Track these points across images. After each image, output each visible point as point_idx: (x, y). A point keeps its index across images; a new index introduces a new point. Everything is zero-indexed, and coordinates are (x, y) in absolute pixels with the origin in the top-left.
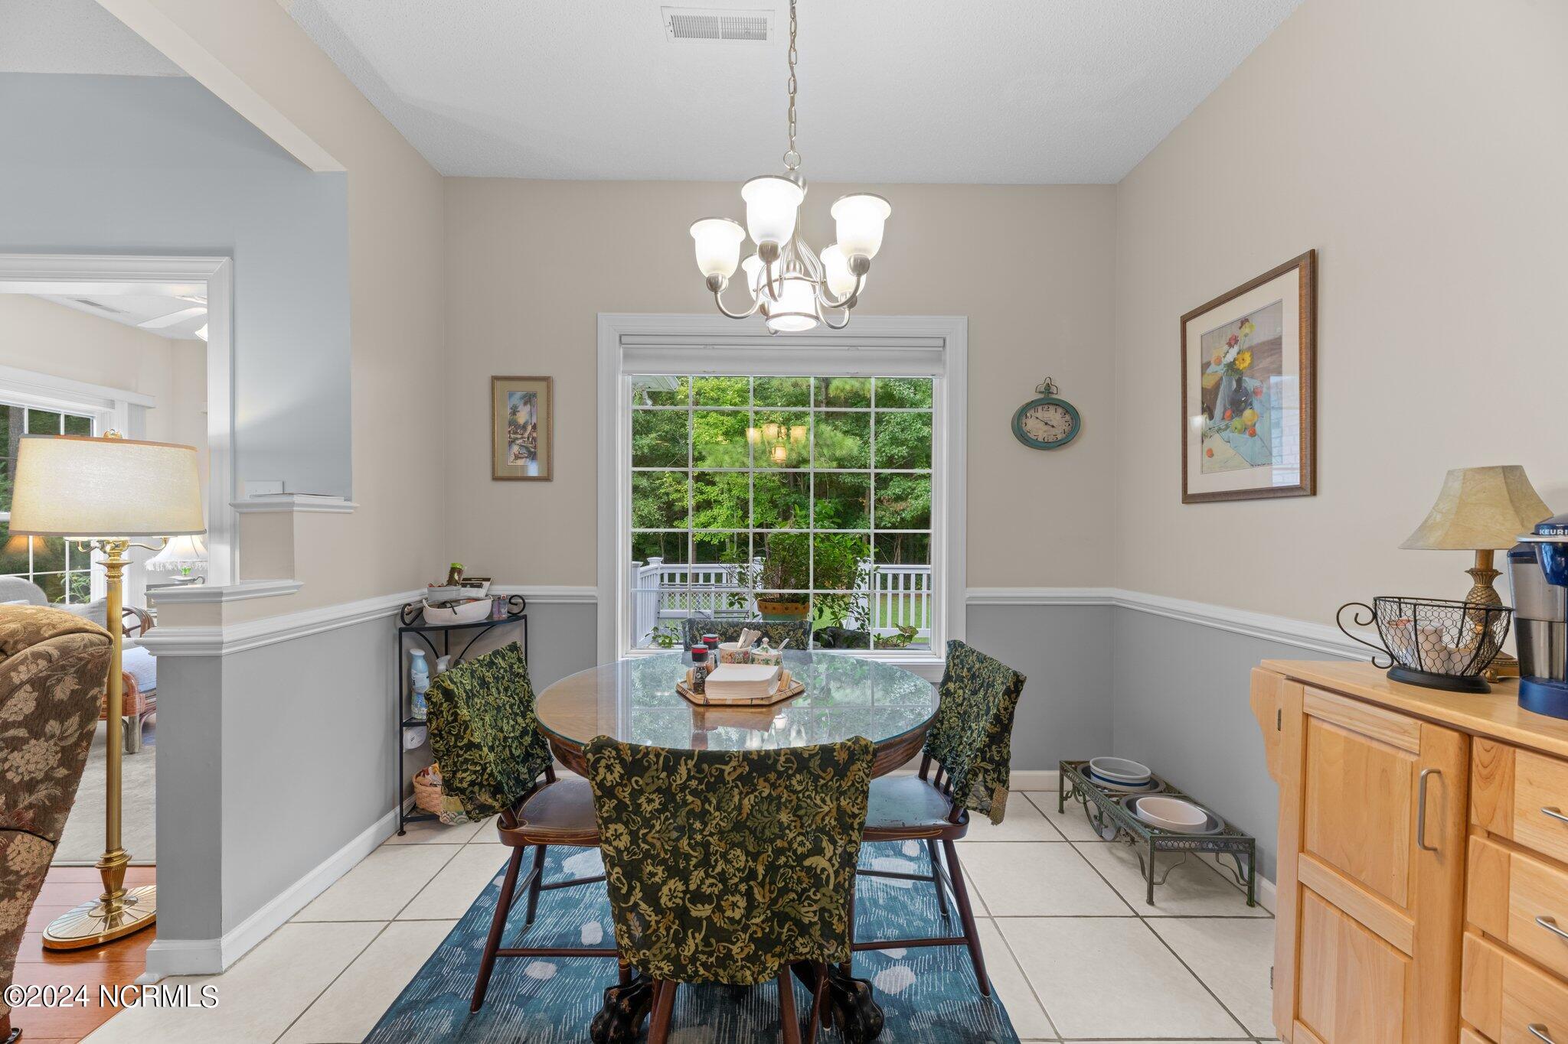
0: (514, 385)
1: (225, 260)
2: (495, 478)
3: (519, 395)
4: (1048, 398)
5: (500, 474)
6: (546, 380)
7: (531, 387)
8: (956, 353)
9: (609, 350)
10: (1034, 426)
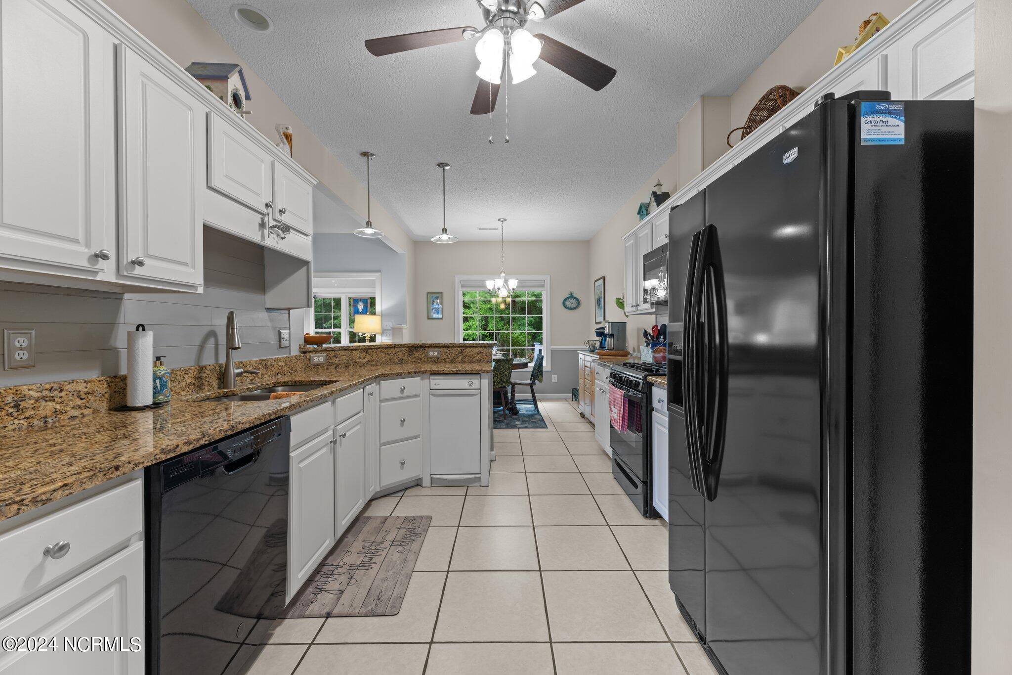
0: (434, 295)
1: (380, 273)
2: (428, 319)
3: (434, 297)
4: (571, 296)
5: (430, 317)
6: (442, 293)
7: (438, 295)
8: (548, 284)
9: (458, 285)
10: (568, 303)
